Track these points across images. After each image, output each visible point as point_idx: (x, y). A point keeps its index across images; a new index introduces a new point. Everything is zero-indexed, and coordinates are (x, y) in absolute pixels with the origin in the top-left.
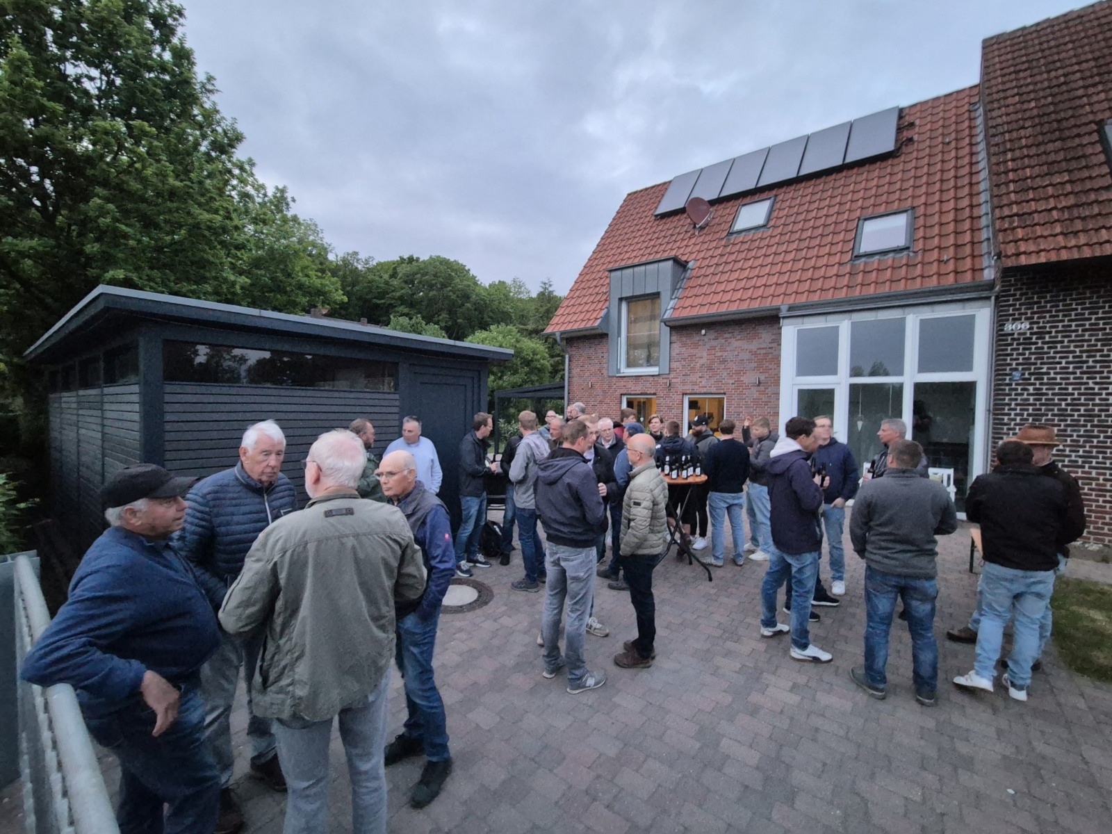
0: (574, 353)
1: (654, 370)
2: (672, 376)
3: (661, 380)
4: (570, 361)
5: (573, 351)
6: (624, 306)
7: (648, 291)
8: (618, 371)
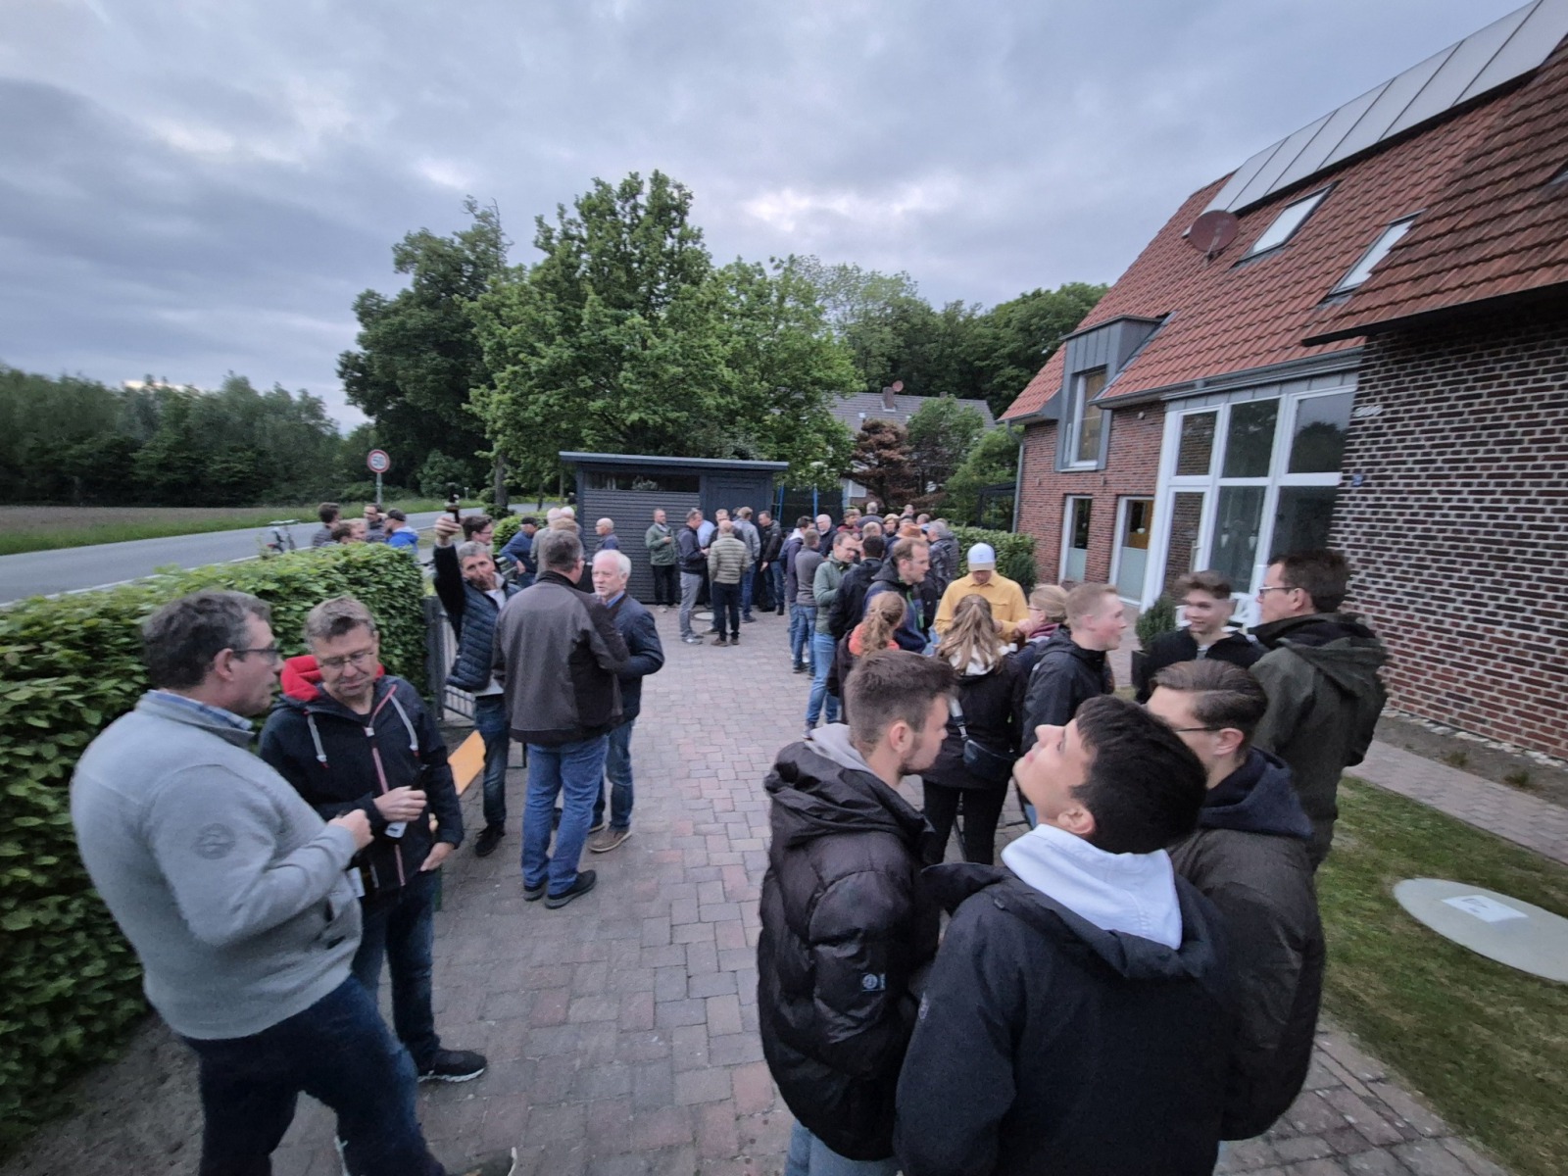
0: (1029, 443)
1: (1091, 465)
2: (1108, 472)
3: (1097, 475)
4: (1025, 453)
5: (1029, 441)
6: (1081, 381)
7: (1097, 365)
8: (1065, 465)
